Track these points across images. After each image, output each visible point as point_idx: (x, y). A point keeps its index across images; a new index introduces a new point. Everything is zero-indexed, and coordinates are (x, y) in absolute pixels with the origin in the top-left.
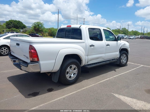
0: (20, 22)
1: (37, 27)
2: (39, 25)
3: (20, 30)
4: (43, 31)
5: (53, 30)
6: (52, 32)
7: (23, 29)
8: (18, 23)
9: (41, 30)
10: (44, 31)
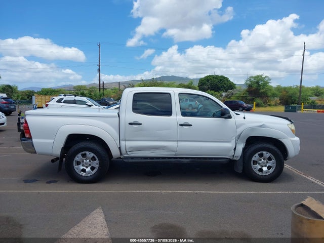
0: (224, 78)
1: (255, 86)
2: (257, 83)
3: (221, 94)
4: (267, 94)
5: (291, 92)
6: (290, 97)
7: (226, 92)
8: (221, 80)
9: (263, 93)
10: (270, 94)
